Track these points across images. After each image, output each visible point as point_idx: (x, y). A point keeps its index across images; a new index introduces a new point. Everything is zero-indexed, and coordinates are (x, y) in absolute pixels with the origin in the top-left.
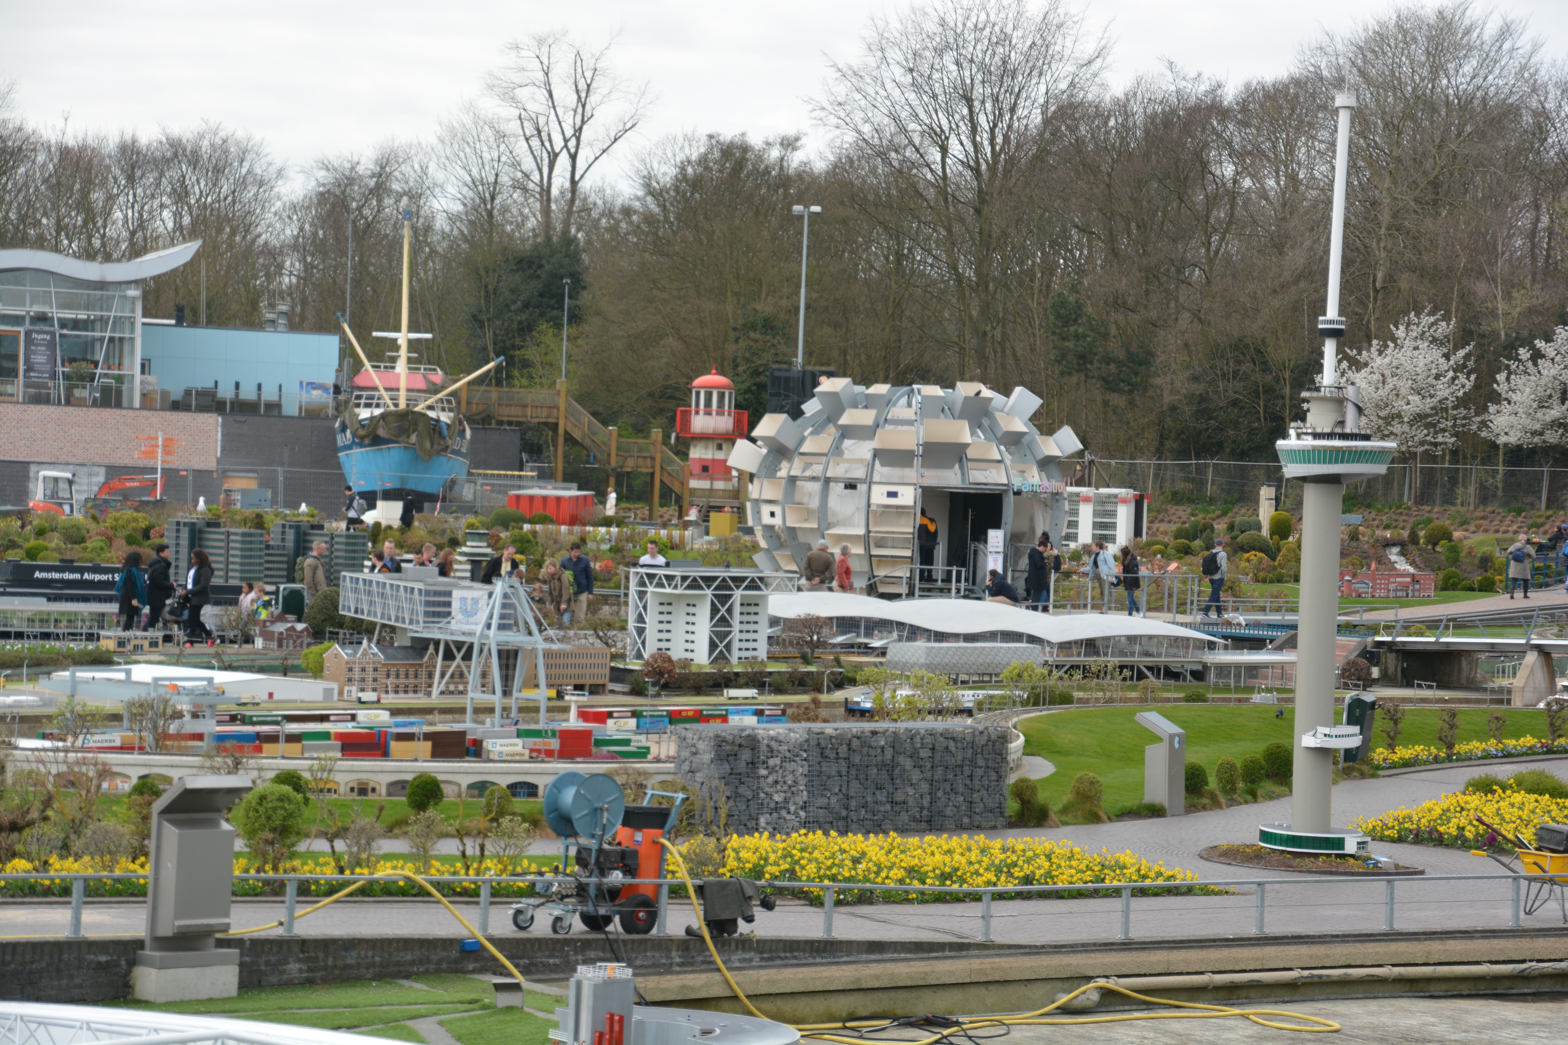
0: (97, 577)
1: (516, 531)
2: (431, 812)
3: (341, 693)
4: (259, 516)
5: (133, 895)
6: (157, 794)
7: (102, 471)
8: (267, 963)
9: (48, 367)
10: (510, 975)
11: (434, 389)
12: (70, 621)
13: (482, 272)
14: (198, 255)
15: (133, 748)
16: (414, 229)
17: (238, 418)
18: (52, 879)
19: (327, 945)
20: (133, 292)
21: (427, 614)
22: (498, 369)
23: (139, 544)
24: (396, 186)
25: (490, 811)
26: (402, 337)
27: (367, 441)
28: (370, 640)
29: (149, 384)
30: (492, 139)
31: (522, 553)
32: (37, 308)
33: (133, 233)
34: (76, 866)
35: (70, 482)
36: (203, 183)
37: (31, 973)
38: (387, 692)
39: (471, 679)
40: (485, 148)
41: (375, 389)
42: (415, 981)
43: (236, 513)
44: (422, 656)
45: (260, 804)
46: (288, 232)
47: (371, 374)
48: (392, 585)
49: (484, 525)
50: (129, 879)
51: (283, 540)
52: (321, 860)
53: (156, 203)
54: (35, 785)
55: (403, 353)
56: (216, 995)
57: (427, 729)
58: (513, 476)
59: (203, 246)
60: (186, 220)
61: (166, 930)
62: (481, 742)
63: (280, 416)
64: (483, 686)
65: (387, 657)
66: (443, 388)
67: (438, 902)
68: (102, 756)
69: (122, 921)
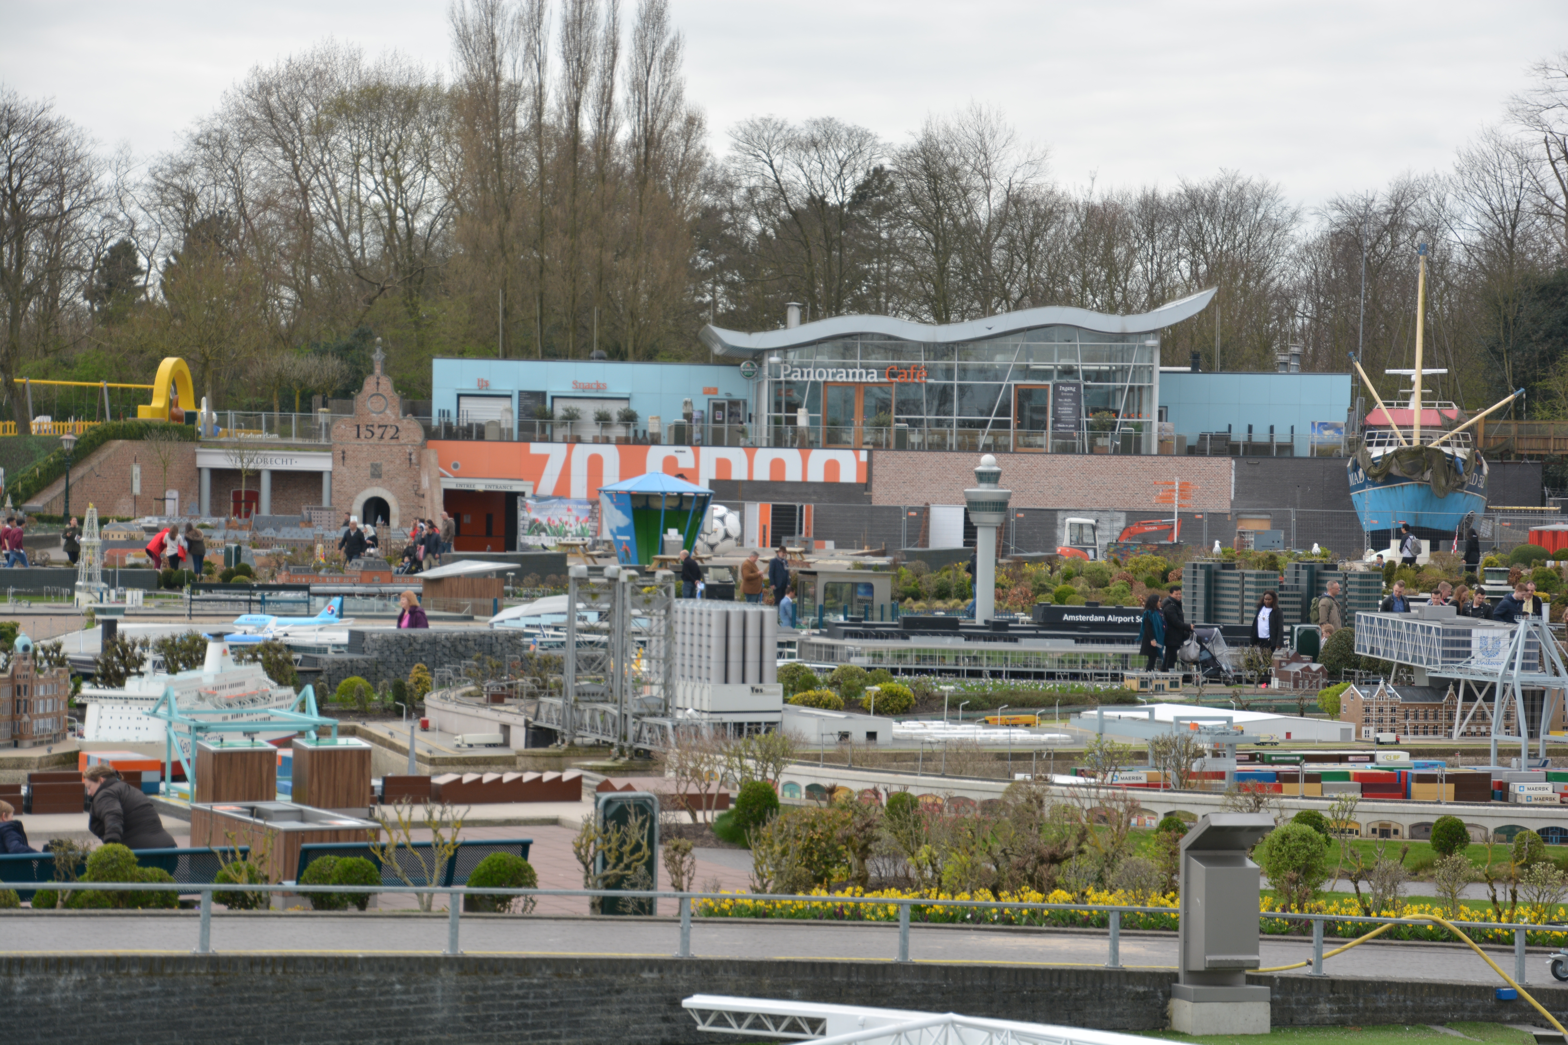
0: (1120, 619)
1: (1539, 568)
2: (1457, 856)
3: (1358, 733)
4: (1272, 557)
5: (1164, 928)
6: (1183, 831)
7: (1123, 516)
8: (1298, 1002)
9: (1073, 418)
10: (1552, 1027)
11: (1450, 425)
12: (1096, 662)
13: (1501, 303)
14: (1213, 302)
15: (1158, 786)
16: (1430, 263)
17: (1251, 461)
18: (1090, 910)
19: (1356, 986)
20: (1152, 342)
21: (1445, 653)
22: (1518, 401)
23: (1158, 587)
24: (1412, 221)
25: (1521, 857)
26: (1416, 374)
27: (1379, 480)
28: (1386, 681)
29: (1166, 430)
30: (1514, 166)
31: (1545, 591)
32: (1065, 362)
33: (1152, 285)
34: (1111, 898)
35: (1094, 528)
36: (1218, 231)
37: (1076, 999)
38: (1406, 733)
39: (1494, 720)
40: (1506, 176)
41: (1389, 427)
42: (1450, 1028)
43: (1250, 554)
44: (1442, 698)
45: (1283, 843)
46: (1302, 274)
47: (1383, 413)
48: (1408, 625)
49: (1504, 562)
50: (1161, 913)
51: (1297, 580)
52: (1346, 901)
53: (1174, 253)
54: (1071, 819)
55: (1417, 389)
56: (1249, 1031)
57: (1449, 771)
58: (1534, 511)
59: (1218, 293)
60: (1203, 268)
61: (1198, 964)
62: (1508, 785)
63: (1292, 457)
64: (1507, 727)
65: (1405, 698)
66: (1459, 423)
67: (1470, 948)
68: (1130, 793)
69: (1156, 954)
